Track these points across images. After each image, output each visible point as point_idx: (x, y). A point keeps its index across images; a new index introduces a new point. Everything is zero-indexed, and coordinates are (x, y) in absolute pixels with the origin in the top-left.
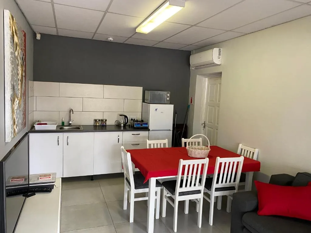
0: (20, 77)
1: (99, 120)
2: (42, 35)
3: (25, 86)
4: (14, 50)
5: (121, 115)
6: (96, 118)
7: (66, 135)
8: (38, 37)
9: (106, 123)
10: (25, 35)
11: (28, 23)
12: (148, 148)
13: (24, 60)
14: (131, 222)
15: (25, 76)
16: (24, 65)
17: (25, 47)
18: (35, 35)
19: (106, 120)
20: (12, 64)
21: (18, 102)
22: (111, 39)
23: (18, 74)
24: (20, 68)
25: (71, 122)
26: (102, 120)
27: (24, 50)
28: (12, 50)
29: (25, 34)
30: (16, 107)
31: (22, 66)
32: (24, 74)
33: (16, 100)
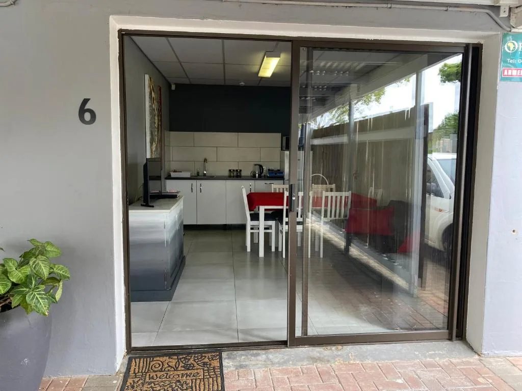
0: (156, 125)
1: (234, 170)
2: (177, 85)
3: (161, 134)
4: (151, 103)
5: (255, 165)
6: (230, 169)
7: (199, 182)
8: (173, 87)
9: (240, 174)
10: (160, 90)
11: (163, 75)
12: (273, 192)
13: (160, 110)
14: (248, 251)
15: (161, 126)
16: (160, 115)
17: (161, 100)
18: (170, 86)
19: (241, 171)
20: (151, 115)
21: (155, 145)
22: (242, 83)
23: (155, 123)
24: (156, 118)
25: (205, 172)
26: (237, 170)
27: (160, 103)
28: (150, 104)
29: (160, 88)
30: (154, 149)
31: (158, 116)
32: (160, 123)
33: (154, 143)
